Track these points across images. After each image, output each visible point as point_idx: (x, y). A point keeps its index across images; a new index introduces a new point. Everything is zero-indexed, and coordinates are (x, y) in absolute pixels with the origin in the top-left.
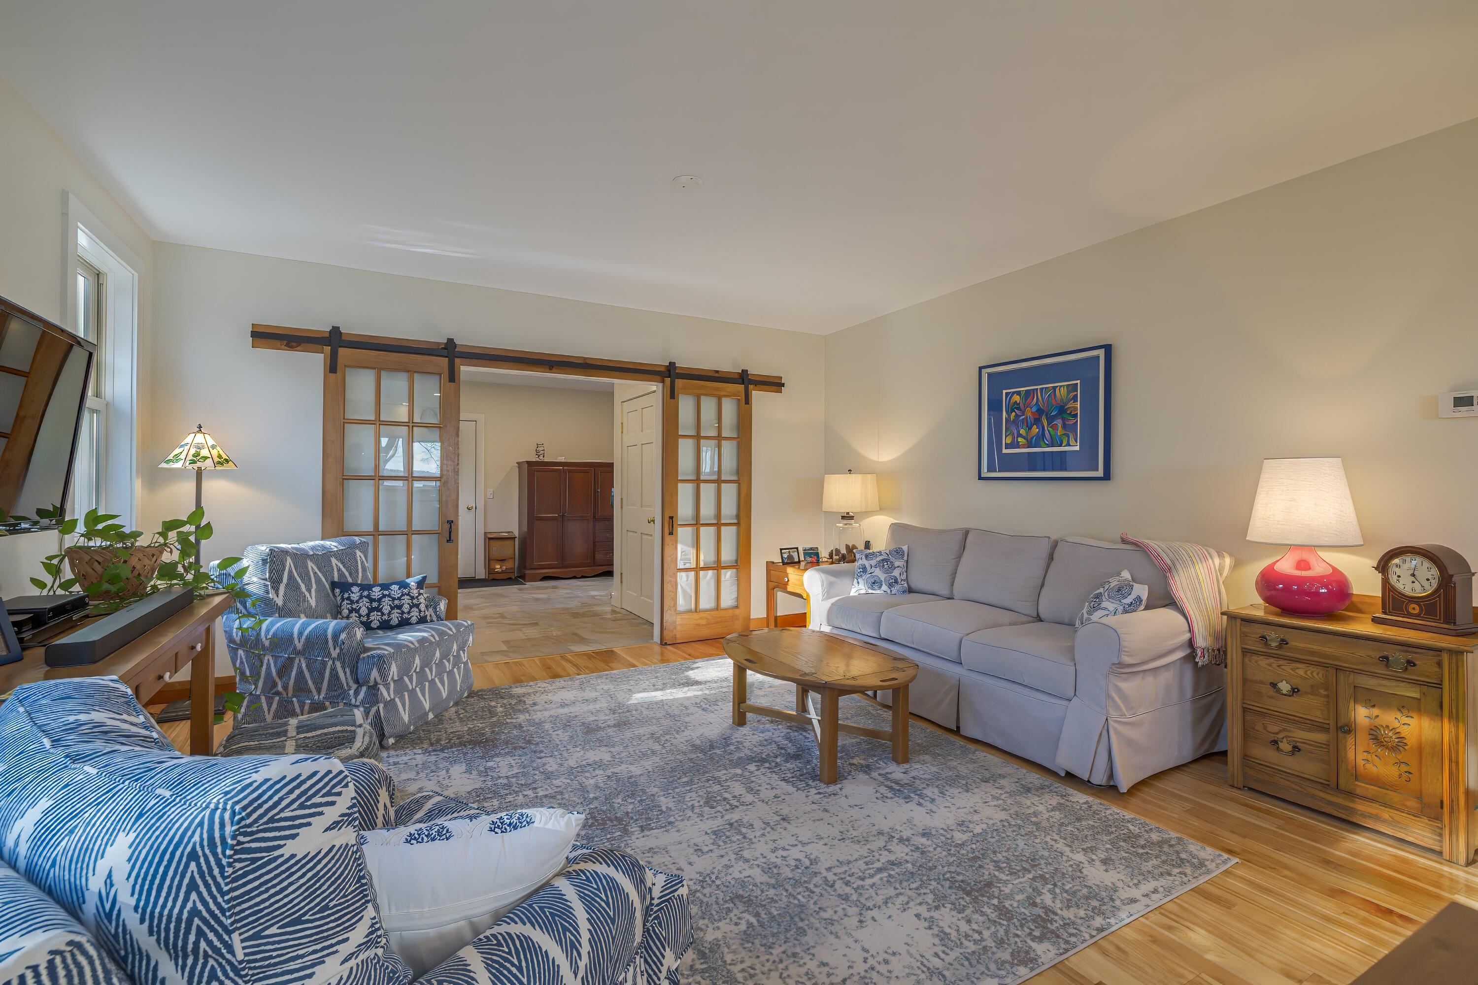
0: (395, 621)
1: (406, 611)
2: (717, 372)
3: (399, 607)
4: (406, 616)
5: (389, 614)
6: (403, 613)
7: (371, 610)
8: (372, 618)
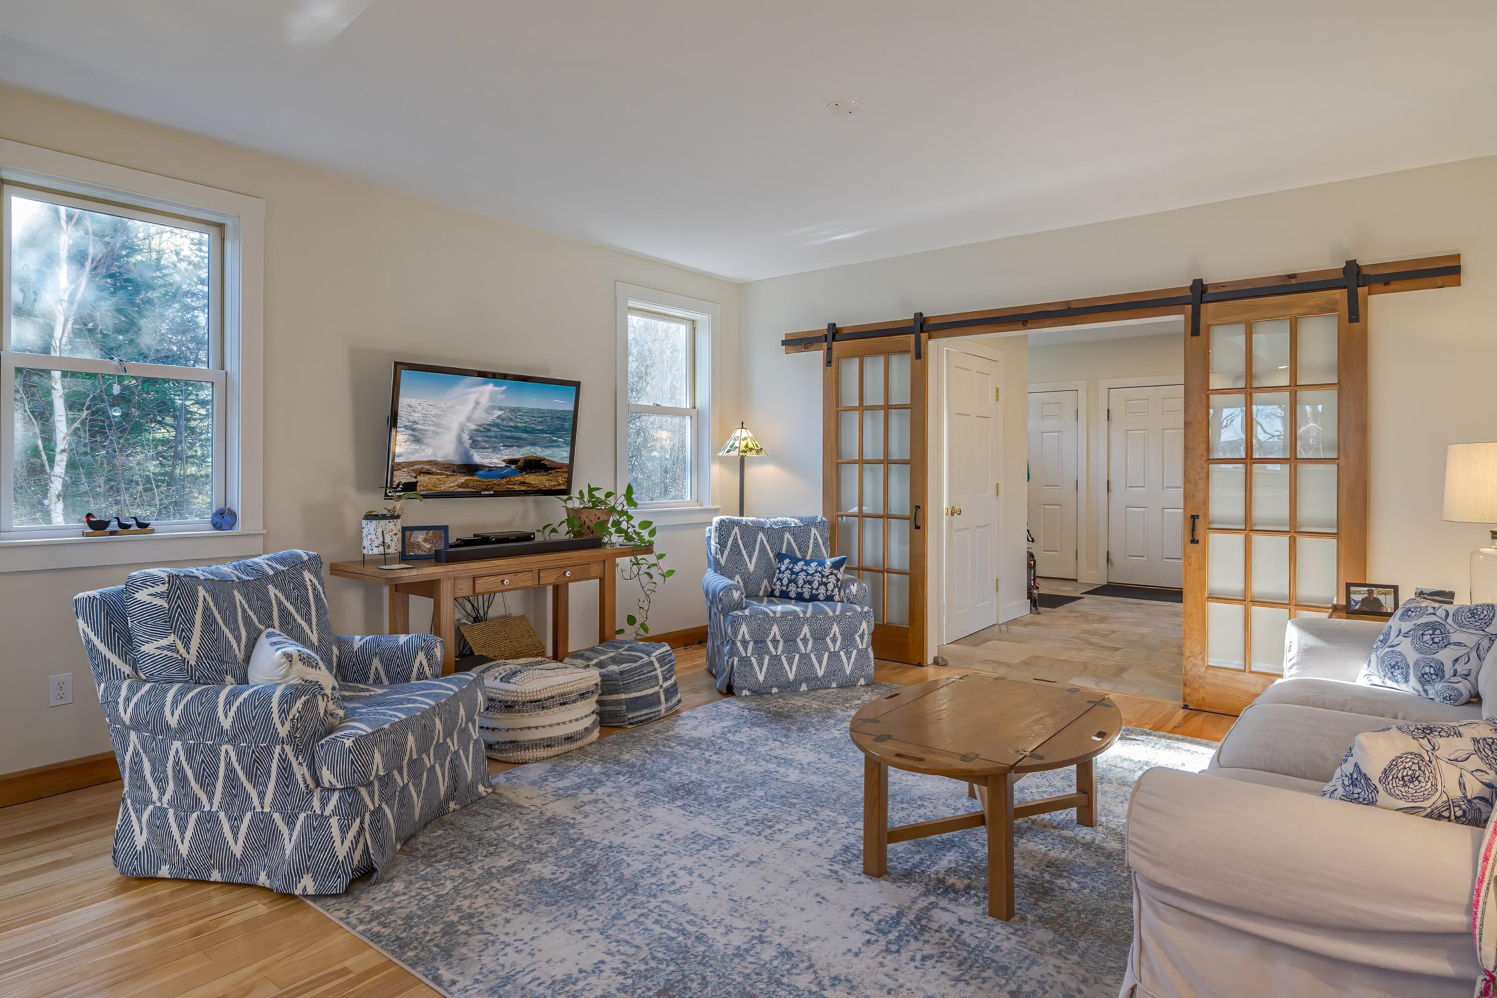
0: (807, 595)
1: (815, 587)
2: (1293, 276)
3: (810, 583)
4: (814, 592)
5: (802, 587)
6: (812, 589)
7: (790, 581)
8: (790, 588)
